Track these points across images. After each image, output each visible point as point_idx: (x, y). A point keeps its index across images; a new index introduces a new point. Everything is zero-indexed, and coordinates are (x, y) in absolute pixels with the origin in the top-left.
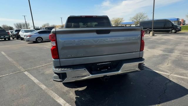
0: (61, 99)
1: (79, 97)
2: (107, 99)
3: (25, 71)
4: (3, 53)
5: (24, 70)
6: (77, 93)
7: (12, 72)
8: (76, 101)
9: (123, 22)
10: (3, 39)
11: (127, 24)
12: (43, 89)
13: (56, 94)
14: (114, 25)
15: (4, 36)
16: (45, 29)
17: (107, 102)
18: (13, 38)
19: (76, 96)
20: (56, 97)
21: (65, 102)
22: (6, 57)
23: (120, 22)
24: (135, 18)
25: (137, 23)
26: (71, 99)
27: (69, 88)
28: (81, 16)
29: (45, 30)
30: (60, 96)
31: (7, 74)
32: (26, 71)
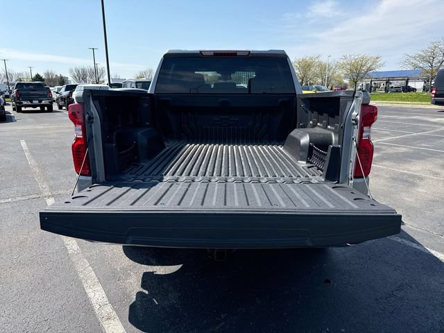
0: (99, 288)
1: (147, 293)
2: (223, 316)
3: (49, 197)
4: (23, 143)
5: (50, 194)
6: (148, 279)
7: (23, 196)
8: (134, 303)
9: (377, 70)
10: (38, 108)
11: (393, 79)
12: (70, 252)
13: (93, 273)
14: (345, 78)
15: (40, 101)
16: (134, 85)
17: (217, 327)
18: (60, 107)
19: (142, 290)
20: (89, 281)
21: (106, 299)
22: (26, 153)
23: (369, 69)
24: (423, 59)
25: (429, 75)
26: (124, 294)
27: (132, 262)
28: (200, 51)
29: (135, 89)
30: (100, 281)
31: (10, 200)
32: (53, 196)
